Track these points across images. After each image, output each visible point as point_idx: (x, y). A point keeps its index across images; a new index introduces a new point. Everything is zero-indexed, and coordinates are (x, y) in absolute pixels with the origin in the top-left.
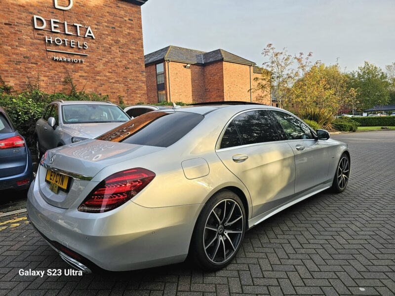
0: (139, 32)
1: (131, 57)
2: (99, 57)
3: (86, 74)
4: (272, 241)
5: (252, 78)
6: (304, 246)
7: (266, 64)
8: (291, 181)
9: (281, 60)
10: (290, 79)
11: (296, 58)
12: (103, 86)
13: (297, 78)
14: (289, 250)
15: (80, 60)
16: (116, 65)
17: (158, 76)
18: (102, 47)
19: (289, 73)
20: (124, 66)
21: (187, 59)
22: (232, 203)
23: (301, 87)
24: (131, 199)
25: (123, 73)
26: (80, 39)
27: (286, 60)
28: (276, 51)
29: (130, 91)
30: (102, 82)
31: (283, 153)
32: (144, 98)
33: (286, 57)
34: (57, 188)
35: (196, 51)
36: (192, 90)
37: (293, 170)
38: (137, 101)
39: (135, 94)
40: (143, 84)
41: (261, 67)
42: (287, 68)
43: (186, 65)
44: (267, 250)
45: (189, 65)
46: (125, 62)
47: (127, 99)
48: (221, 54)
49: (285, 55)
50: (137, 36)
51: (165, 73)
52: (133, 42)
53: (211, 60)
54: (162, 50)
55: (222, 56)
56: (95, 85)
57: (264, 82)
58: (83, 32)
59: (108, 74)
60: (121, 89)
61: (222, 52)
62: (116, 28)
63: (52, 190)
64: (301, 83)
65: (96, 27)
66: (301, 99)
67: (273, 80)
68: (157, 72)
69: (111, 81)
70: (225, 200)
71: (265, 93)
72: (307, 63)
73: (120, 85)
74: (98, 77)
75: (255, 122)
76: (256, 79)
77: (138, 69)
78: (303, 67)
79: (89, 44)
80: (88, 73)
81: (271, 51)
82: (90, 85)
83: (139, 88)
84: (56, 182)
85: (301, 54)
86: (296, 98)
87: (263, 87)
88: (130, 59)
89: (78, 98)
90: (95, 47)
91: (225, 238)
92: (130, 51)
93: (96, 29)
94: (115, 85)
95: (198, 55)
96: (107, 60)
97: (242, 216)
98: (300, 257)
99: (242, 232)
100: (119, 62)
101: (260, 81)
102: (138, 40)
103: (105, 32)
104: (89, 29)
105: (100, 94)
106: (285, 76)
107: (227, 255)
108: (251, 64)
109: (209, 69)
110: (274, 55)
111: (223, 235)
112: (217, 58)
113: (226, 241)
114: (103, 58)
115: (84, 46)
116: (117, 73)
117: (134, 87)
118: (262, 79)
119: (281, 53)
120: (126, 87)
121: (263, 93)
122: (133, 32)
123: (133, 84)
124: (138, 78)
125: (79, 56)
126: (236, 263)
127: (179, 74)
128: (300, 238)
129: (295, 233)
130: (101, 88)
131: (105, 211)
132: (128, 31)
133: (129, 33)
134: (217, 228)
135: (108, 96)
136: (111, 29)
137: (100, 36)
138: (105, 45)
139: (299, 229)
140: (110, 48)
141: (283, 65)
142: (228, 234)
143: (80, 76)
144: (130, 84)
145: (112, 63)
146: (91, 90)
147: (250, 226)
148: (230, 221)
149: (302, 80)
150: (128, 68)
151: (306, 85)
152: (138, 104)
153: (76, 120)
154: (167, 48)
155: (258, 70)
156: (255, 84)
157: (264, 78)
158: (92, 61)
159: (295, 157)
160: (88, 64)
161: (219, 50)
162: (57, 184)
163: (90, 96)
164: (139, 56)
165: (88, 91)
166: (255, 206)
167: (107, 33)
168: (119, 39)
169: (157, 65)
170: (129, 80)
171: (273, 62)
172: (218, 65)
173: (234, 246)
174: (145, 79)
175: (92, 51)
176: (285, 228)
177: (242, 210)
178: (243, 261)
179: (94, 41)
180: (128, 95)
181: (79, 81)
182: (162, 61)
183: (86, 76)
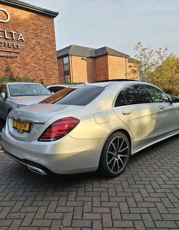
0: (53, 36)
1: (48, 53)
2: (28, 54)
3: (19, 65)
4: (145, 163)
5: (128, 66)
6: (164, 165)
7: (137, 56)
8: (156, 127)
9: (147, 54)
10: (153, 66)
11: (157, 52)
12: (31, 73)
13: (157, 65)
14: (156, 167)
15: (15, 56)
16: (39, 59)
17: (64, 66)
18: (29, 46)
19: (152, 62)
20: (43, 59)
21: (84, 54)
22: (122, 139)
23: (160, 71)
24: (68, 134)
25: (43, 64)
26: (15, 41)
27: (150, 53)
28: (144, 47)
29: (48, 76)
30: (30, 70)
31: (152, 111)
32: (57, 80)
33: (150, 51)
34: (22, 130)
35: (89, 48)
36: (87, 75)
37: (158, 120)
38: (53, 82)
39: (51, 77)
40: (56, 71)
41: (133, 58)
42: (151, 59)
43: (83, 58)
44: (142, 167)
45: (85, 58)
46: (44, 57)
47: (46, 81)
48: (106, 50)
49: (150, 49)
50: (52, 39)
51: (69, 63)
52: (49, 43)
53: (100, 54)
54: (67, 48)
55: (107, 51)
56: (25, 72)
57: (136, 69)
58: (17, 37)
59: (33, 65)
60: (42, 75)
61: (107, 49)
62: (38, 34)
63: (18, 132)
64: (160, 69)
65: (25, 33)
66: (160, 79)
67: (141, 67)
68: (64, 63)
69: (35, 69)
70: (118, 137)
71: (136, 76)
72: (164, 55)
73: (42, 72)
74: (27, 67)
75: (131, 92)
76: (130, 66)
77: (53, 61)
78: (161, 58)
79: (21, 45)
80: (20, 64)
81: (140, 47)
82: (22, 72)
83: (54, 74)
84: (21, 127)
85: (160, 49)
86: (157, 79)
87: (135, 72)
88: (47, 54)
89: (15, 81)
90: (25, 47)
91: (118, 159)
92: (47, 49)
93: (25, 34)
94: (38, 72)
95: (91, 50)
96: (33, 55)
97: (128, 147)
98: (162, 170)
99: (128, 156)
100: (41, 56)
101: (133, 68)
102: (52, 42)
103: (31, 37)
104: (21, 35)
105: (29, 78)
106: (150, 64)
107: (120, 169)
108: (126, 57)
109: (99, 60)
110: (142, 50)
111: (117, 157)
112: (103, 53)
113: (119, 161)
114: (30, 54)
115: (17, 46)
116: (39, 64)
117: (50, 73)
118: (134, 67)
119: (147, 49)
120: (46, 73)
121: (134, 76)
122: (49, 36)
123: (50, 71)
124: (53, 67)
125: (15, 53)
126: (125, 174)
127: (78, 64)
128: (162, 161)
129: (159, 158)
130: (29, 74)
131: (54, 140)
132: (46, 36)
133: (46, 37)
134: (114, 153)
135: (34, 79)
136: (35, 35)
137: (28, 39)
138: (31, 45)
139: (161, 156)
140: (35, 47)
141: (148, 56)
142: (120, 157)
143: (16, 66)
144: (48, 71)
145: (36, 57)
146: (23, 75)
147: (132, 153)
148: (121, 149)
149: (161, 67)
150: (46, 61)
151: (163, 70)
152: (54, 84)
153: (18, 94)
154: (70, 47)
155: (131, 60)
156: (129, 70)
157: (136, 65)
158: (23, 56)
159: (159, 113)
160: (20, 58)
161: (105, 47)
162: (22, 128)
163: (22, 79)
164: (53, 52)
165: (21, 76)
166: (135, 142)
167: (32, 37)
168: (40, 41)
169: (64, 58)
170: (47, 68)
171: (141, 55)
172: (104, 58)
173: (124, 164)
174: (57, 68)
175: (23, 49)
176: (153, 156)
177: (128, 143)
178: (128, 172)
179: (24, 43)
180: (47, 78)
181: (15, 69)
182: (67, 55)
183: (20, 66)
